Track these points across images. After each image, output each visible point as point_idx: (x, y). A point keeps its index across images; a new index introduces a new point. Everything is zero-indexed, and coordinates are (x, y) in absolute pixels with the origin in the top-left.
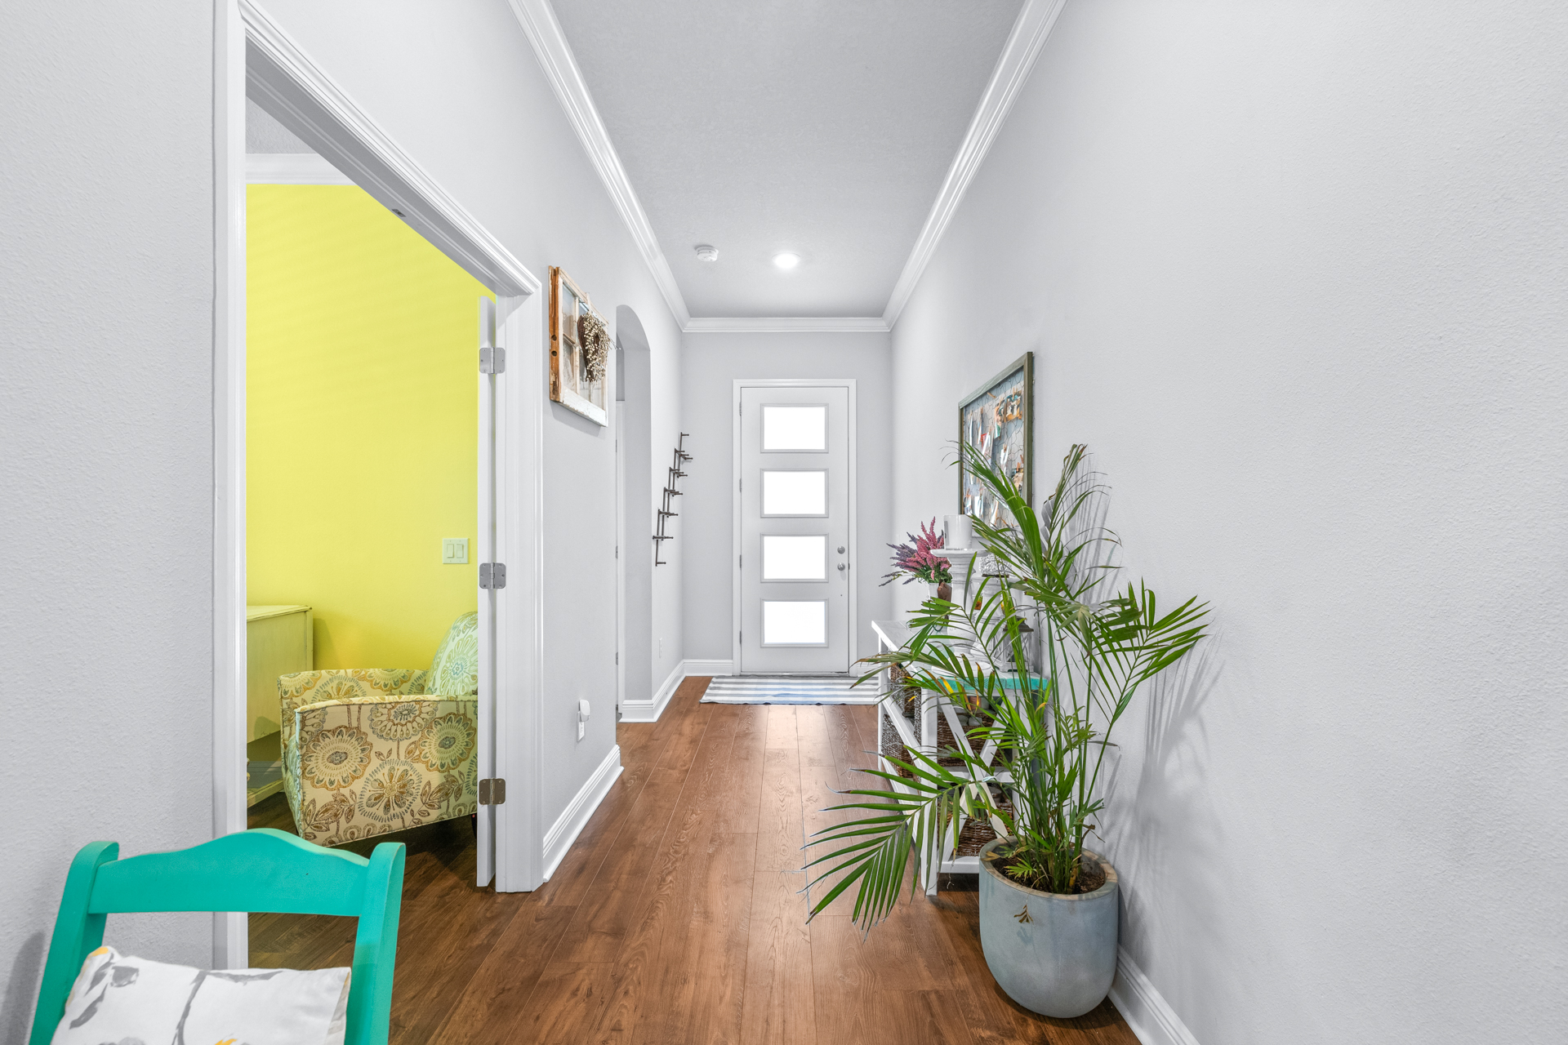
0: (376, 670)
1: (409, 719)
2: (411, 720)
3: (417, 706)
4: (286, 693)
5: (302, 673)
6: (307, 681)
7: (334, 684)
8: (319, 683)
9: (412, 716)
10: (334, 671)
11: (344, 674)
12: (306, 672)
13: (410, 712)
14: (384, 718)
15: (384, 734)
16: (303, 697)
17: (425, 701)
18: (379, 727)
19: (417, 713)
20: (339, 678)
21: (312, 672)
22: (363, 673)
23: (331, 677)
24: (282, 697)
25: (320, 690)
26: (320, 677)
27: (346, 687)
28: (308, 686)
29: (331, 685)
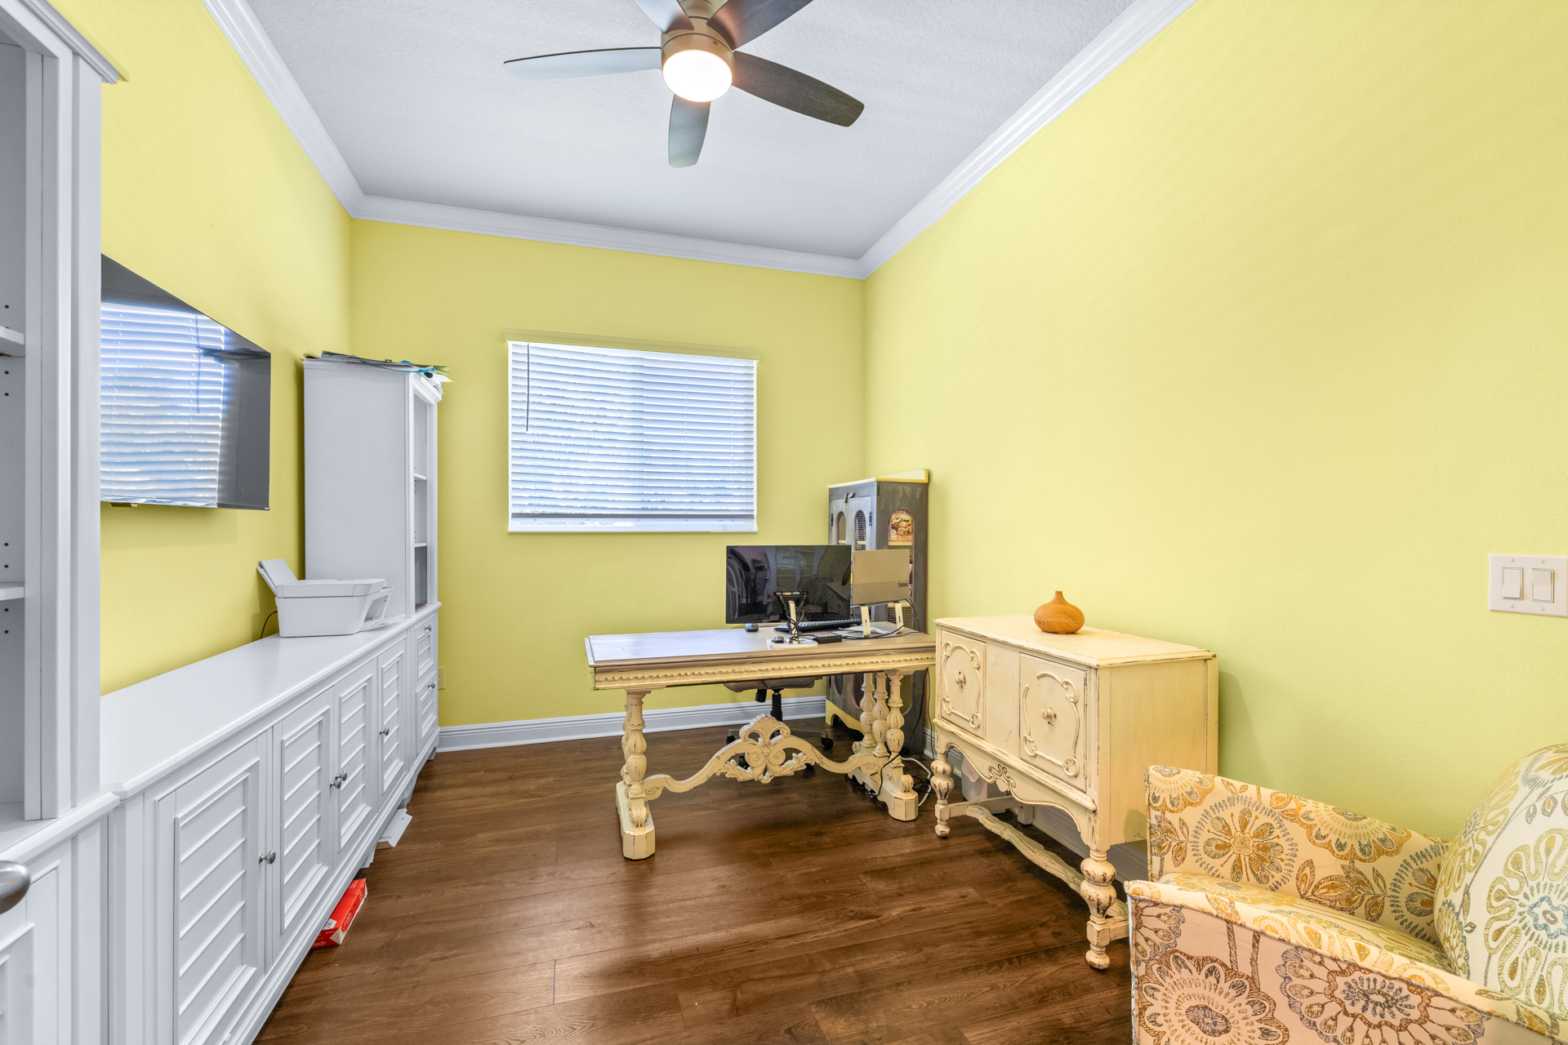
0: (1321, 805)
1: (1388, 1017)
2: (1396, 1023)
3: (1415, 999)
4: (1156, 799)
5: (1183, 771)
6: (1189, 790)
7: (1237, 809)
8: (1209, 801)
9: (1400, 1016)
10: (1238, 784)
11: (1255, 798)
12: (1190, 772)
13: (1389, 1003)
14: (1319, 985)
15: (1319, 1021)
16: (1182, 815)
17: (1437, 994)
18: (1307, 1002)
19: (1415, 1014)
20: (1245, 801)
21: (1198, 774)
22: (1292, 805)
23: (1230, 795)
24: (1150, 804)
25: (1211, 812)
26: (1211, 790)
27: (1258, 823)
28: (1189, 799)
29: (1231, 810)
